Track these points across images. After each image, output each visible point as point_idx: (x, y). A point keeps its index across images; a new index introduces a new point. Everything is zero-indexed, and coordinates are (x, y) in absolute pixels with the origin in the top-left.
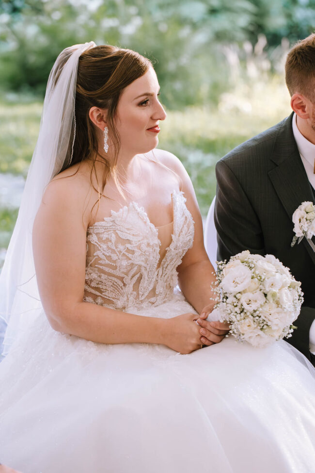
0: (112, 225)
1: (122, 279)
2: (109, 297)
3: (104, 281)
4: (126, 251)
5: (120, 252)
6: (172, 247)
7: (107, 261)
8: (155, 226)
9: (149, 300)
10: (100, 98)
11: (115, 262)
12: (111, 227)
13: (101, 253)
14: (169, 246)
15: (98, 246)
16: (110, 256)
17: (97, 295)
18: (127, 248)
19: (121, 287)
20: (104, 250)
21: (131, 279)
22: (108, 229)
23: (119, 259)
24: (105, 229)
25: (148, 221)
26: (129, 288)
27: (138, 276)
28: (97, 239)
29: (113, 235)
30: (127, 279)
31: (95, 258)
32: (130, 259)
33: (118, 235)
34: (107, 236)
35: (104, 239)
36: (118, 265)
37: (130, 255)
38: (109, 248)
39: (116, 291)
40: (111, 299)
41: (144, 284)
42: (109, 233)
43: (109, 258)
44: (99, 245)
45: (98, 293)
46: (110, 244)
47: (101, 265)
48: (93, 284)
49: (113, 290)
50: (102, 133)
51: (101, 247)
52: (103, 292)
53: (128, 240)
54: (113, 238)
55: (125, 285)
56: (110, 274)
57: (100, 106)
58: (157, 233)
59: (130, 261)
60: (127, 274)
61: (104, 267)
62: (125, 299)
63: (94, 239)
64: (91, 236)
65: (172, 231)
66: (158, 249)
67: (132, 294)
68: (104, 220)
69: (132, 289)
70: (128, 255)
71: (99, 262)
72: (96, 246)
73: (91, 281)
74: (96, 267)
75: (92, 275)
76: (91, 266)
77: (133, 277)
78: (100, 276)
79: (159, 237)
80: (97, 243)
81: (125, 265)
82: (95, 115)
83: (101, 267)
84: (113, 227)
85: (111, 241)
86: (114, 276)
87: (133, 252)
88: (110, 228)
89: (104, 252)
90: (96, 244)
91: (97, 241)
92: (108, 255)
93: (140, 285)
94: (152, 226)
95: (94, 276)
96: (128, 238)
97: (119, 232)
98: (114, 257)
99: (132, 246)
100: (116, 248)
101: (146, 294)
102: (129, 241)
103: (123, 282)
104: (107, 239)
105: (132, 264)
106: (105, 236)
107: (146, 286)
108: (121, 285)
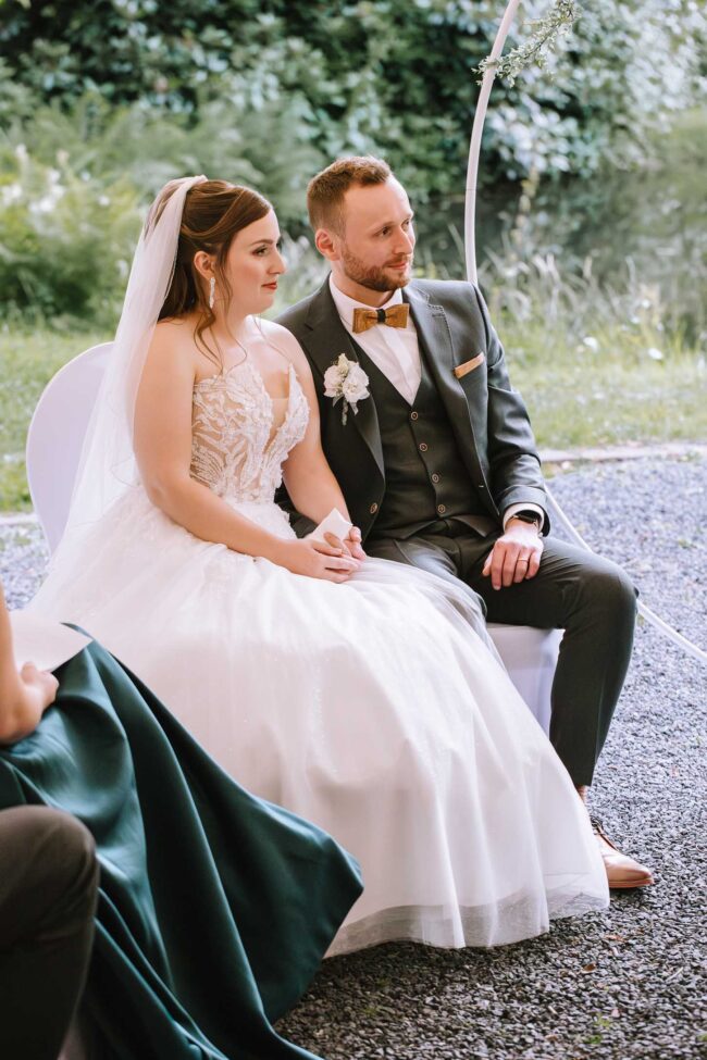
1: (224, 456)
2: (204, 479)
3: (201, 457)
6: (285, 427)
8: (271, 397)
9: (251, 491)
10: (208, 240)
11: (220, 428)
13: (205, 417)
14: (280, 426)
15: (202, 407)
16: (216, 421)
19: (221, 468)
20: (209, 414)
21: (234, 458)
23: (226, 426)
25: (263, 388)
26: (231, 470)
27: (241, 456)
29: (222, 396)
30: (230, 457)
31: (197, 423)
33: (228, 397)
34: (215, 397)
35: (210, 400)
36: (224, 433)
37: (239, 423)
38: (215, 410)
39: (215, 472)
41: (248, 468)
42: (217, 393)
44: (204, 407)
46: (217, 406)
47: (203, 432)
49: (211, 470)
50: (207, 283)
52: (199, 472)
54: (222, 399)
55: (225, 465)
56: (211, 447)
57: (209, 251)
58: (271, 405)
59: (238, 430)
60: (231, 449)
62: (224, 483)
63: (198, 399)
65: (287, 409)
66: (270, 426)
67: (231, 478)
69: (233, 471)
71: (200, 428)
72: (200, 407)
74: (195, 435)
77: (237, 455)
78: (198, 449)
79: (274, 411)
82: (201, 261)
83: (202, 436)
86: (215, 450)
87: (243, 419)
91: (202, 403)
94: (267, 394)
97: (230, 393)
98: (221, 423)
101: (249, 482)
103: (224, 461)
104: (215, 400)
105: (241, 434)
106: (212, 397)
107: (250, 471)
108: (222, 465)
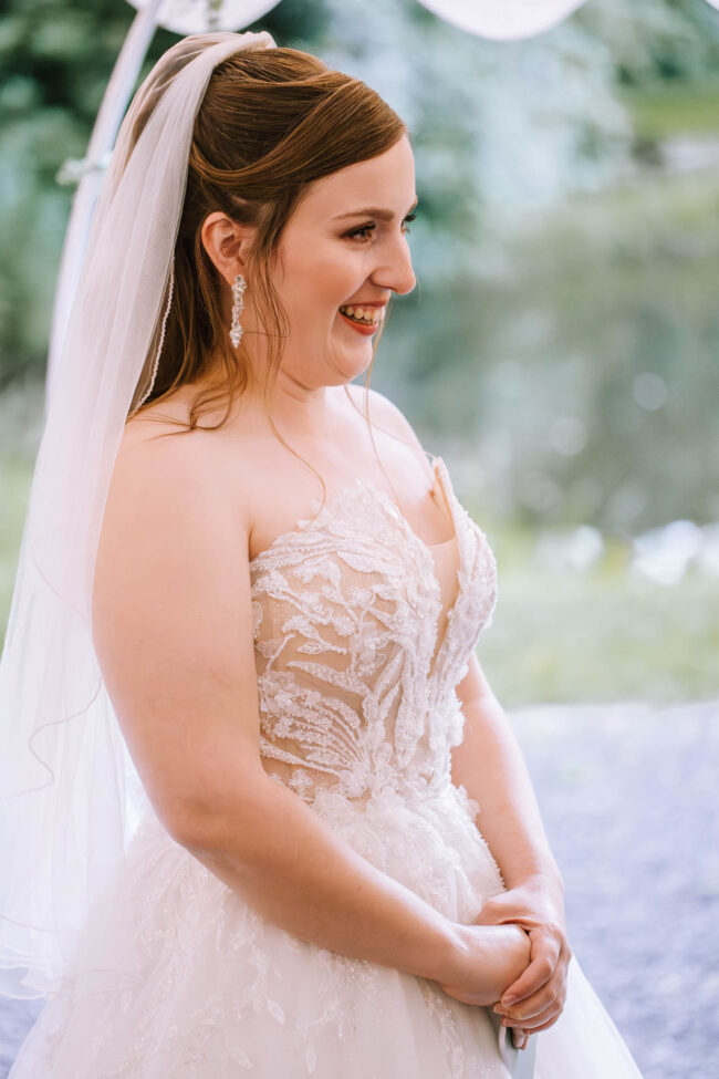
0: (324, 541)
1: (358, 703)
2: (324, 766)
4: (375, 605)
5: (358, 609)
6: (460, 607)
7: (325, 643)
8: (425, 544)
9: (420, 768)
11: (344, 640)
12: (321, 546)
13: (305, 623)
14: (454, 605)
15: (292, 601)
16: (331, 626)
17: (290, 765)
18: (378, 596)
19: (355, 731)
20: (312, 612)
21: (379, 703)
22: (312, 550)
23: (357, 632)
24: (306, 552)
25: (408, 528)
26: (378, 730)
27: (395, 691)
28: (286, 583)
29: (333, 566)
30: (370, 701)
31: (287, 638)
32: (387, 629)
33: (345, 563)
34: (316, 570)
35: (307, 579)
36: (354, 649)
37: (385, 617)
38: (324, 601)
39: (342, 744)
40: (331, 771)
41: (406, 717)
42: (319, 560)
43: (327, 630)
44: (296, 599)
45: (293, 759)
46: (326, 589)
47: (305, 656)
48: (282, 730)
49: (334, 742)
51: (301, 603)
52: (310, 752)
53: (374, 572)
54: (333, 571)
55: (364, 725)
56: (328, 689)
58: (433, 562)
59: (385, 635)
60: (371, 682)
61: (314, 665)
62: (366, 764)
63: (275, 583)
64: (266, 578)
65: (458, 562)
66: (437, 608)
67: (380, 749)
68: (296, 529)
70: (379, 617)
71: (299, 650)
72: (286, 602)
73: (275, 720)
74: (289, 669)
75: (277, 697)
76: (275, 667)
77: (384, 694)
78: (299, 700)
79: (437, 574)
80: (289, 595)
81: (373, 647)
82: (218, 235)
83: (306, 666)
84: (328, 545)
85: (329, 581)
86: (339, 694)
87: (392, 605)
88: (319, 549)
89: (314, 616)
90: (287, 598)
91: (288, 590)
92: (325, 622)
93: (398, 722)
94: (419, 541)
95: (284, 699)
96: (376, 569)
97: (347, 554)
98: (344, 626)
99: (388, 588)
100: (347, 598)
101: (412, 750)
102: (378, 576)
103: (360, 714)
104: (317, 577)
105: (392, 643)
106: (307, 571)
107: (410, 725)
108: (355, 722)
